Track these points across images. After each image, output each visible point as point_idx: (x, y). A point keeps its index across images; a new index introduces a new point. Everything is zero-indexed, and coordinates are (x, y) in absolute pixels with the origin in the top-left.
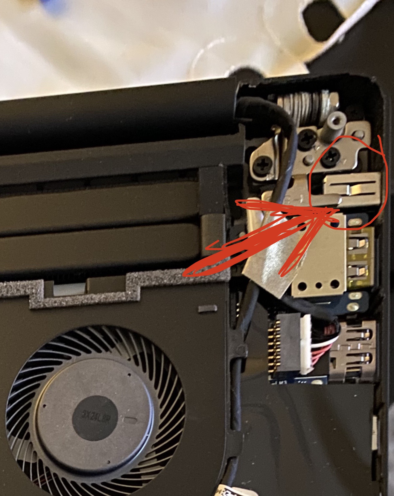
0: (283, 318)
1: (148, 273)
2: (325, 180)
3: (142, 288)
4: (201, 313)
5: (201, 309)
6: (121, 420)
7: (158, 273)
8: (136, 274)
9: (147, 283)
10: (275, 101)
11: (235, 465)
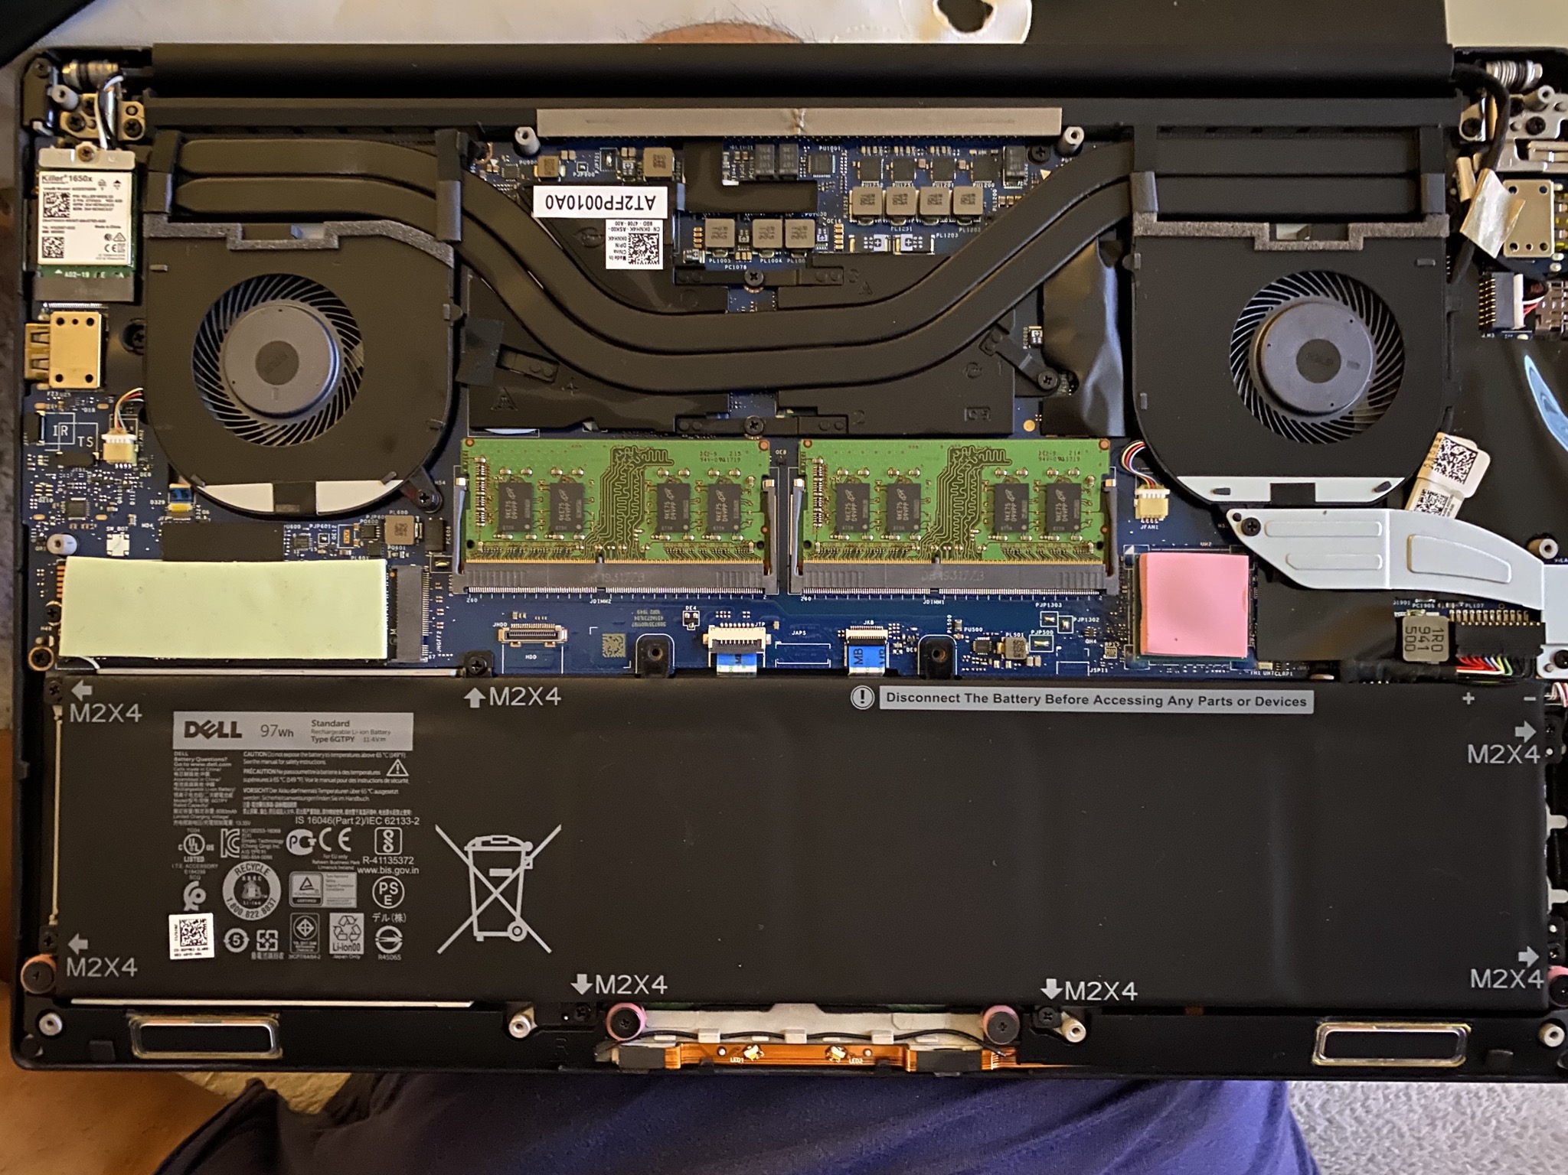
0: (1497, 278)
1: (1370, 225)
2: (1529, 145)
3: (1365, 239)
4: (1421, 266)
5: (1420, 262)
6: (1344, 364)
7: (1380, 225)
8: (1359, 225)
9: (1370, 234)
10: (1485, 68)
11: (1451, 414)
